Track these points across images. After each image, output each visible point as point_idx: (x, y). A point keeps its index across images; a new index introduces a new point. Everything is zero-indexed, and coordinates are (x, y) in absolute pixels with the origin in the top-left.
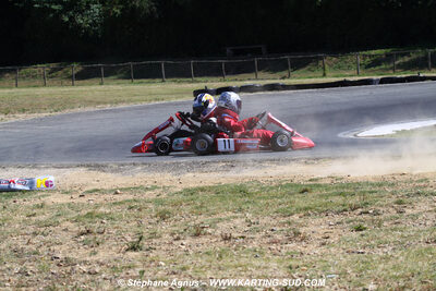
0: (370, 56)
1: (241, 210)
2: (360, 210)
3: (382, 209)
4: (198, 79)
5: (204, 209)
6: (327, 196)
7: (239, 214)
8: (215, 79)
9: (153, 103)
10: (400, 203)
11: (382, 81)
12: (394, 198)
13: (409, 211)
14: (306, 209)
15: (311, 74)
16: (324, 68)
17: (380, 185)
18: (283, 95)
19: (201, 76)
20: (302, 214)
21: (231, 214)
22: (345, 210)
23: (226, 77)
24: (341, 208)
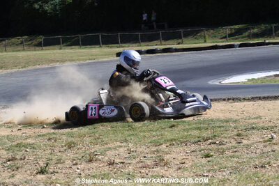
0: (235, 29)
1: (126, 141)
2: (210, 141)
3: (225, 140)
4: (124, 45)
5: (100, 140)
6: (188, 130)
7: (124, 144)
8: (134, 45)
9: (87, 61)
10: (239, 135)
11: (241, 46)
12: (235, 132)
13: (245, 142)
14: (171, 140)
15: (197, 41)
16: (205, 37)
17: (227, 121)
18: (175, 55)
19: (125, 43)
20: (168, 144)
21: (119, 144)
22: (199, 141)
23: (142, 44)
24: (197, 139)
